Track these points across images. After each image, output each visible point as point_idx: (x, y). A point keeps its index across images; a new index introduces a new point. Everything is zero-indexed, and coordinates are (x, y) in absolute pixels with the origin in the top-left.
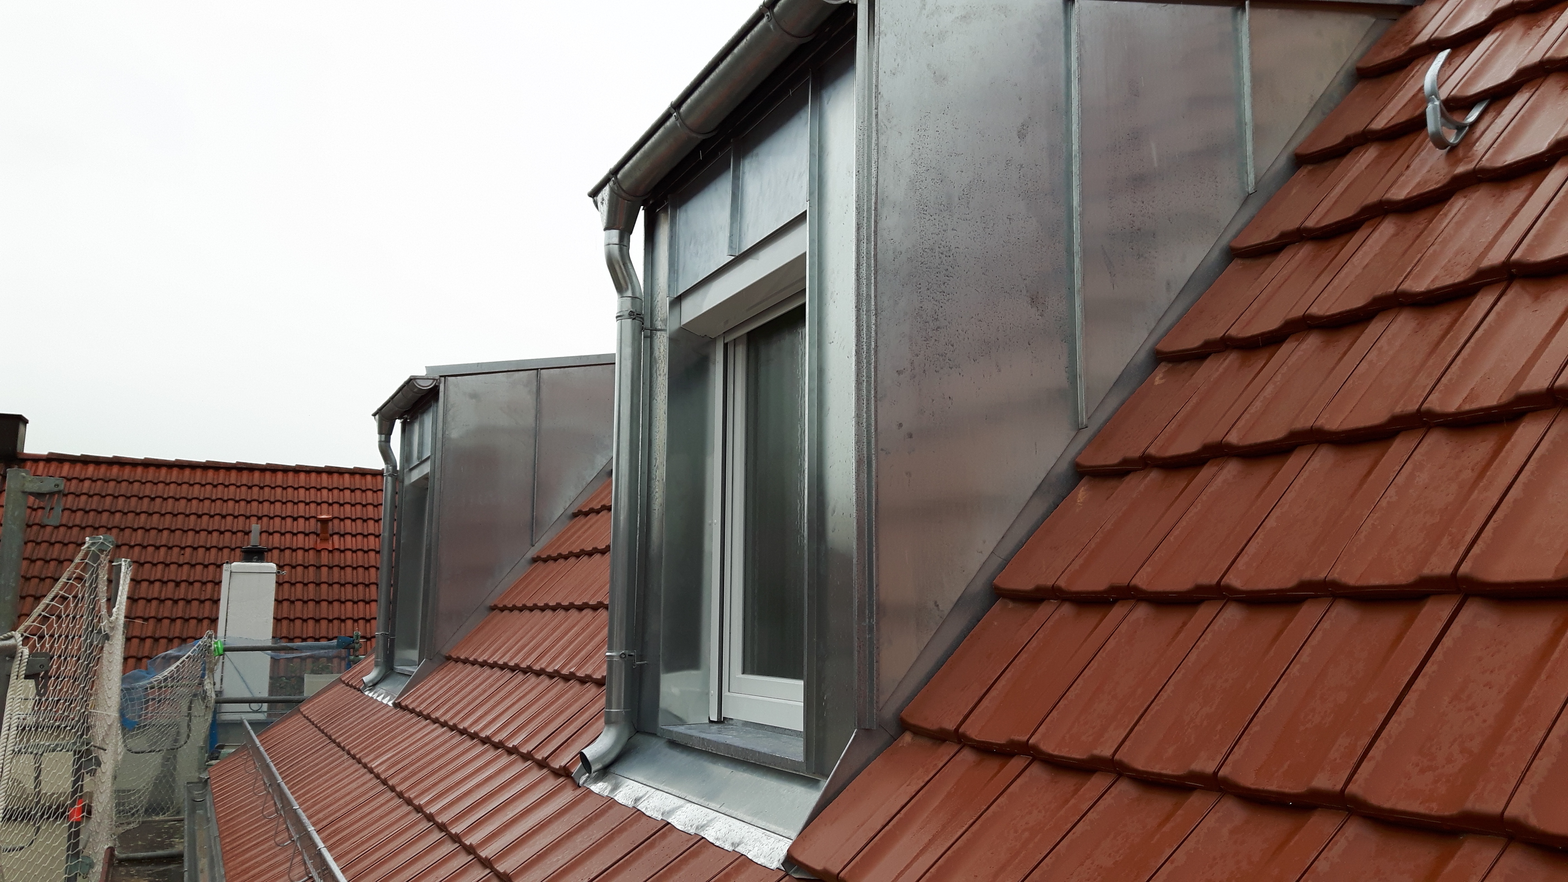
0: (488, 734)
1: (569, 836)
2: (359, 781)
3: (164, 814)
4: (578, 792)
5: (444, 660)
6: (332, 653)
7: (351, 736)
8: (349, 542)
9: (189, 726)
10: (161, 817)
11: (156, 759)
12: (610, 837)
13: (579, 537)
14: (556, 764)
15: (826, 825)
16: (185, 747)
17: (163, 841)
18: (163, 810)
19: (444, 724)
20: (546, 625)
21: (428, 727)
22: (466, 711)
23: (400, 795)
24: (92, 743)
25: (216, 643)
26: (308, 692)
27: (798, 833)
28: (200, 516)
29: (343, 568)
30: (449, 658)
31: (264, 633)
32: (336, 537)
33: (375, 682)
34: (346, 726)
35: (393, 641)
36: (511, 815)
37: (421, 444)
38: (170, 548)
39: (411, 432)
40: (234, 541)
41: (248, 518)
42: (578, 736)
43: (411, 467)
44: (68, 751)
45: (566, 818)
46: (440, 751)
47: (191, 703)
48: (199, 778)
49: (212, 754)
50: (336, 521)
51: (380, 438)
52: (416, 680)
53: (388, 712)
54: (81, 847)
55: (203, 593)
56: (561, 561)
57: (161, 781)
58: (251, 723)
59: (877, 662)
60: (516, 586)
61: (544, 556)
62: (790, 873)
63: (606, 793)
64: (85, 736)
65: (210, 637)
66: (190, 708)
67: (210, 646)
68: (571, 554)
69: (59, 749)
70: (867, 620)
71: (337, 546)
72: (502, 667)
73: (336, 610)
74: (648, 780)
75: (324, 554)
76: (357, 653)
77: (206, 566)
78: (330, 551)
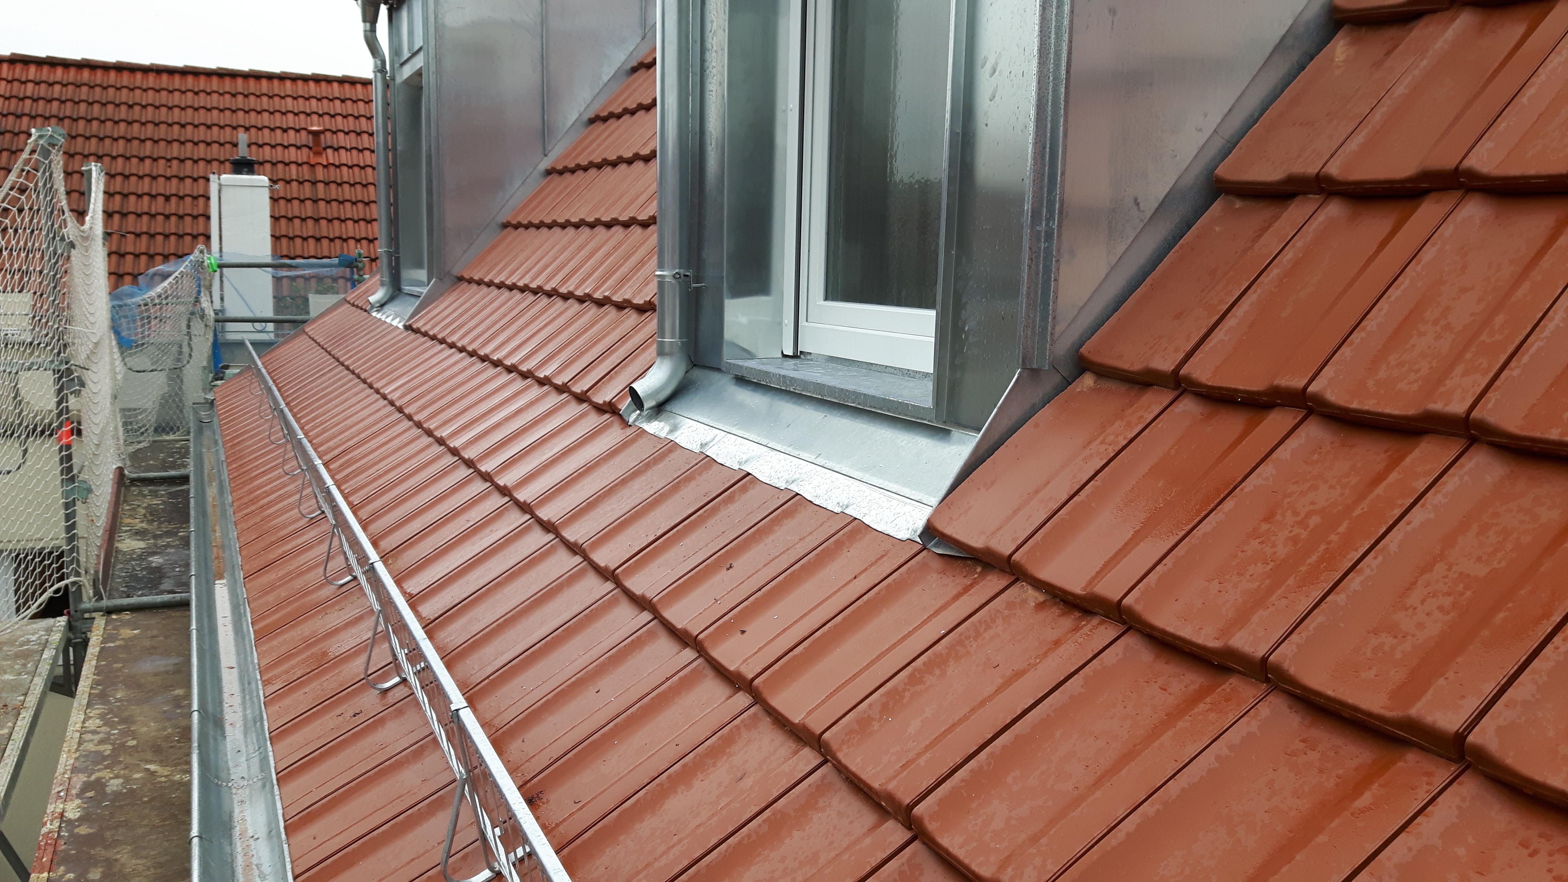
0: (514, 362)
1: (623, 482)
2: (370, 408)
3: (175, 433)
4: (629, 431)
5: (456, 280)
6: (335, 271)
7: (359, 359)
8: (344, 157)
9: (189, 344)
10: (171, 437)
11: (160, 379)
12: (675, 486)
13: (599, 145)
14: (601, 398)
15: (979, 489)
16: (188, 366)
17: (174, 462)
18: (172, 429)
19: (462, 350)
20: (570, 243)
21: (444, 352)
22: (486, 336)
23: (419, 425)
24: (72, 362)
25: (209, 259)
26: (314, 312)
27: (940, 499)
28: (183, 126)
29: (340, 185)
30: (461, 279)
31: (263, 250)
32: (330, 152)
33: (383, 302)
34: (355, 348)
35: (397, 259)
36: (551, 454)
37: (411, 33)
38: (155, 160)
39: (399, 19)
40: (222, 153)
41: (235, 128)
42: (622, 368)
43: (402, 61)
44: (45, 370)
45: (618, 460)
46: (460, 378)
47: (189, 320)
48: (206, 398)
49: (216, 374)
50: (328, 134)
51: (365, 26)
52: (427, 302)
53: (398, 335)
54: (75, 471)
55: (194, 208)
56: (580, 173)
57: (167, 401)
58: (254, 344)
59: (1055, 280)
60: (530, 201)
61: (560, 167)
62: (929, 546)
63: (663, 434)
64: (62, 355)
65: (202, 252)
66: (189, 327)
67: (203, 262)
68: (591, 165)
69: (35, 367)
70: (1044, 223)
71: (331, 161)
72: (523, 289)
73: (337, 229)
74: (716, 421)
75: (319, 170)
76: (361, 273)
77: (194, 180)
78: (325, 166)
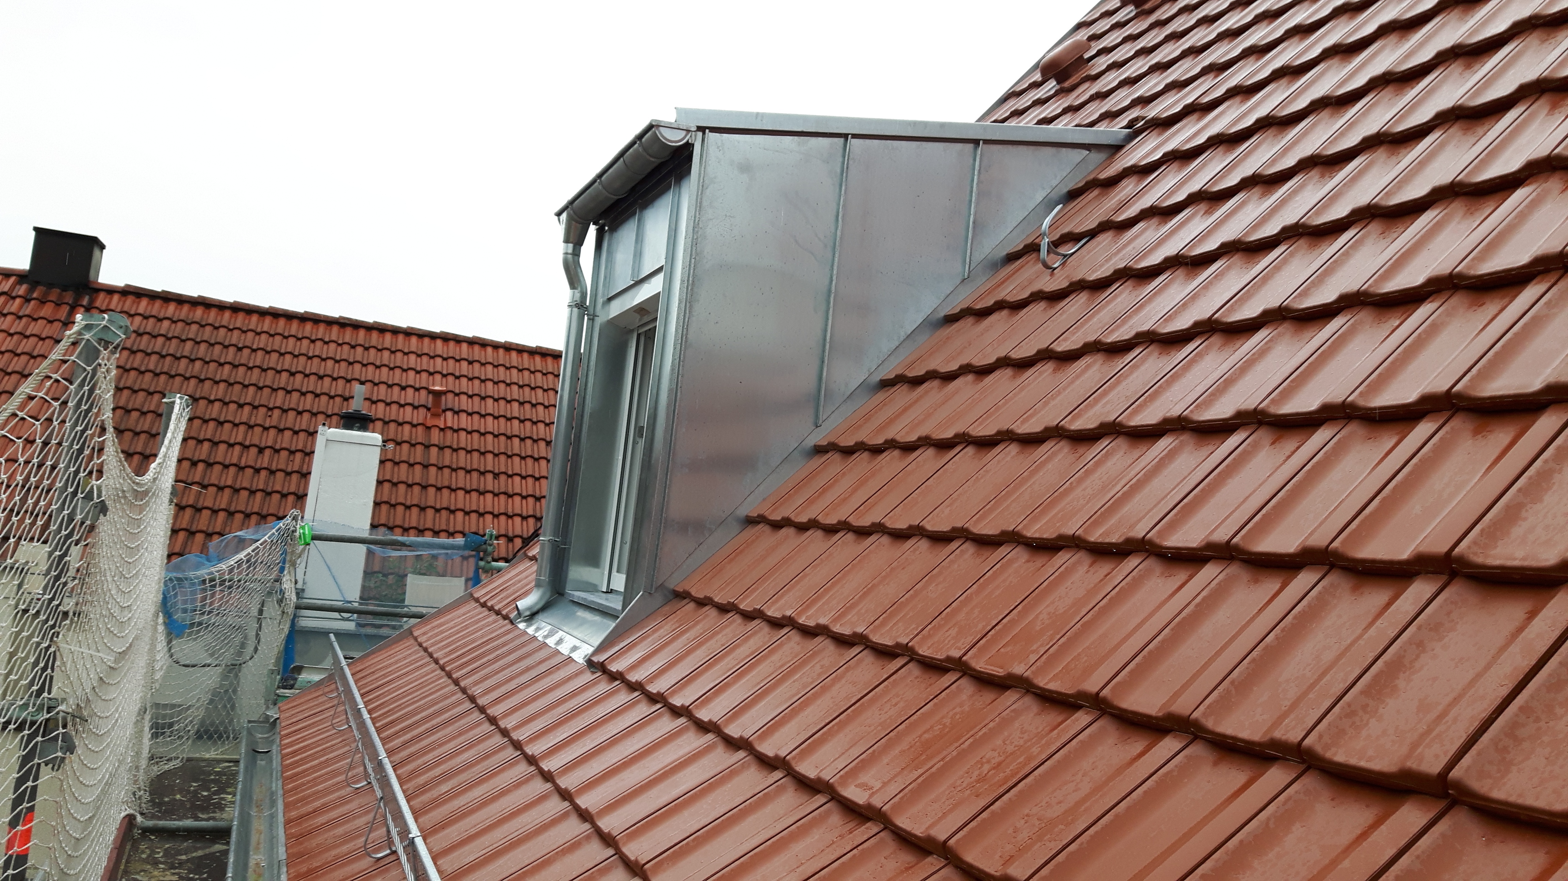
5: (674, 598)
8: (464, 421)
9: (257, 635)
11: (212, 677)
24: (60, 709)
25: (303, 527)
28: (293, 374)
29: (455, 450)
30: (682, 596)
31: (361, 518)
32: (449, 414)
33: (535, 609)
35: (567, 552)
37: (639, 254)
38: (256, 407)
40: (330, 407)
41: (349, 381)
43: (613, 293)
47: (263, 604)
48: (266, 715)
49: (285, 680)
50: (450, 396)
51: (567, 249)
52: (629, 626)
53: (575, 674)
55: (291, 463)
58: (339, 636)
65: (295, 518)
66: (261, 612)
67: (292, 532)
71: (449, 424)
73: (445, 499)
75: (435, 432)
77: (296, 433)
78: (442, 430)
